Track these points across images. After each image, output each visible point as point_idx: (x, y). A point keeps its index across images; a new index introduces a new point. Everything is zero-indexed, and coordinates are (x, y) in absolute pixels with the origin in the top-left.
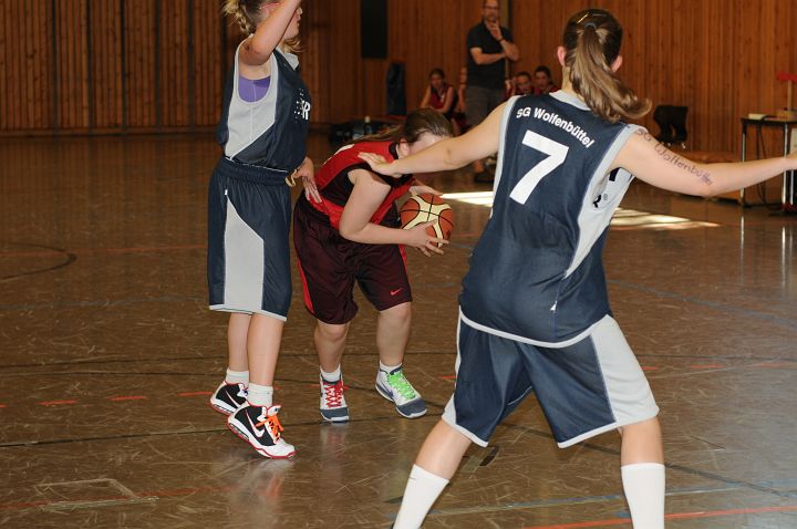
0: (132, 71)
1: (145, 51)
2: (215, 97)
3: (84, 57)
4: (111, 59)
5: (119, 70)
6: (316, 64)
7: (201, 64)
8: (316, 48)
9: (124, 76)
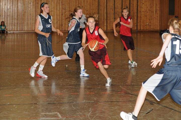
0: (116, 17)
1: (119, 13)
2: (135, 24)
3: (105, 14)
4: (111, 15)
5: (113, 17)
6: (159, 17)
7: (132, 16)
8: (159, 13)
9: (114, 18)
